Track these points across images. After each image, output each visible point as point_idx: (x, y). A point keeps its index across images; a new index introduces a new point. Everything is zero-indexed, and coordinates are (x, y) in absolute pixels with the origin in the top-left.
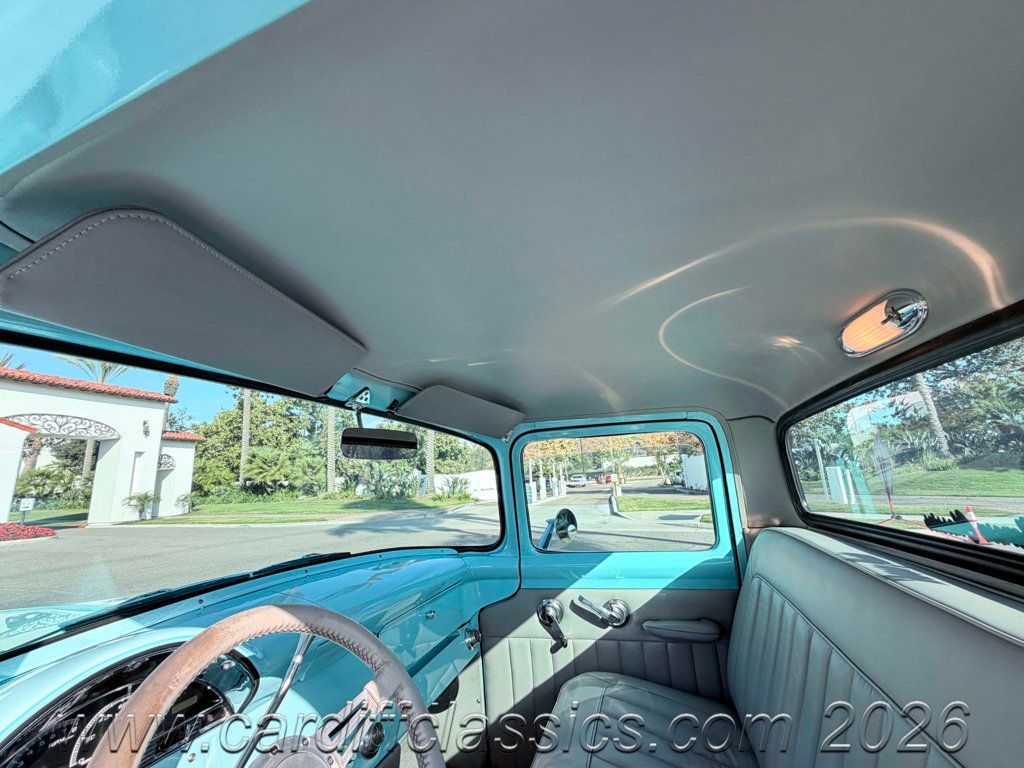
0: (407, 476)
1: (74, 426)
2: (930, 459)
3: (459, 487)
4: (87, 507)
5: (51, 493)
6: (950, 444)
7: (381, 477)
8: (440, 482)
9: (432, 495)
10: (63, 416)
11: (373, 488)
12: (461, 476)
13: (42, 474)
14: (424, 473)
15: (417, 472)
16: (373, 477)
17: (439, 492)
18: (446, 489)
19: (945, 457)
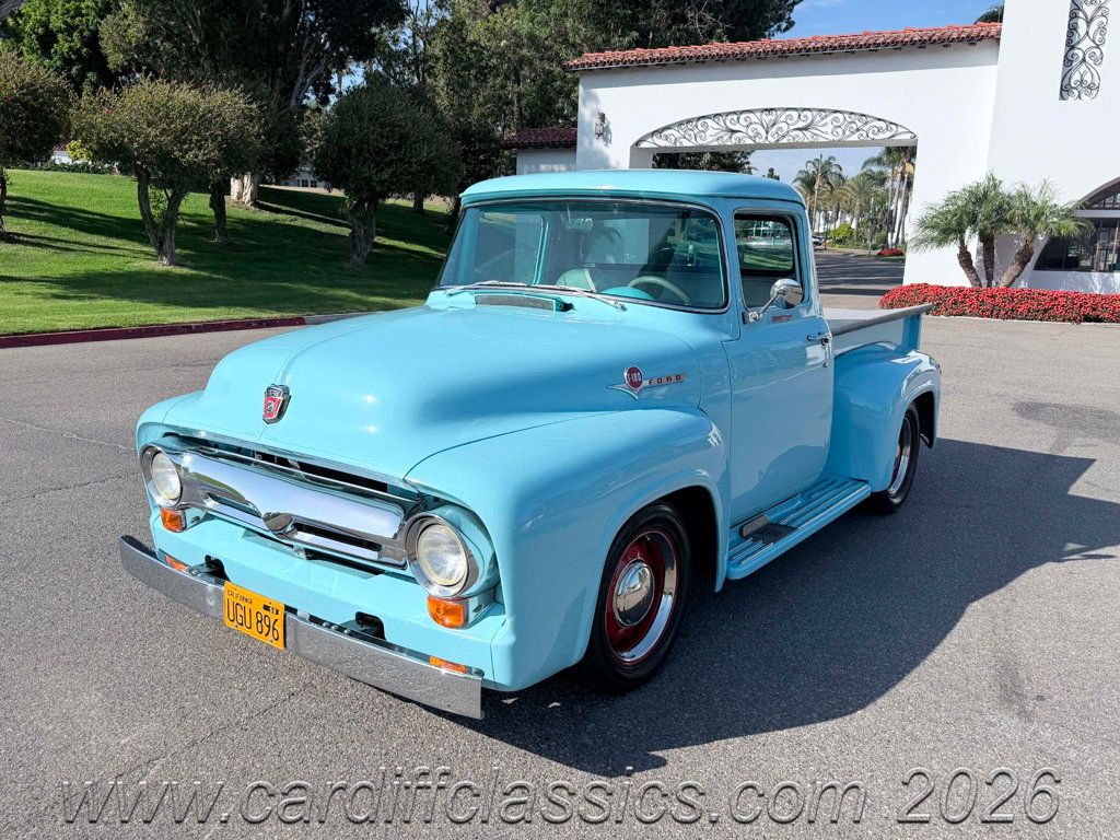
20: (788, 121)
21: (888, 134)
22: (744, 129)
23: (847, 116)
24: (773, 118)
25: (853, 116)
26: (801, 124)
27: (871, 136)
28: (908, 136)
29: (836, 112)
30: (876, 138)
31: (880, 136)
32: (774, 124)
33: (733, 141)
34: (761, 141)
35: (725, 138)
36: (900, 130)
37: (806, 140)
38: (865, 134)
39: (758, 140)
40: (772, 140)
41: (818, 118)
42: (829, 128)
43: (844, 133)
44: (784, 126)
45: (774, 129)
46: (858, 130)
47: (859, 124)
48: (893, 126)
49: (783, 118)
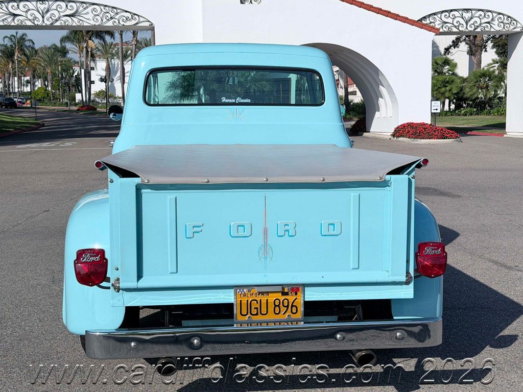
1: (478, 20)
4: (504, 114)
5: (495, 95)
10: (467, 10)
13: (484, 75)
20: (59, 9)
21: (133, 22)
22: (24, 14)
23: (102, 7)
24: (47, 6)
25: (107, 8)
26: (69, 12)
27: (122, 23)
28: (147, 24)
29: (94, 4)
30: (125, 24)
31: (128, 23)
32: (48, 11)
33: (17, 23)
34: (39, 23)
35: (10, 20)
36: (142, 19)
37: (74, 24)
38: (117, 22)
39: (36, 23)
40: (48, 23)
41: (81, 9)
42: (90, 16)
43: (102, 20)
44: (56, 13)
45: (48, 15)
46: (112, 18)
47: (112, 14)
48: (136, 16)
49: (54, 7)
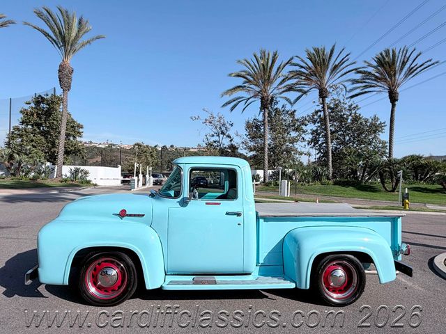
0: (41, 166)
2: (324, 180)
3: (80, 174)
6: (333, 175)
7: (20, 165)
8: (67, 171)
9: (60, 179)
11: (12, 172)
12: (82, 168)
14: (54, 164)
15: (48, 164)
16: (12, 164)
17: (63, 177)
18: (69, 175)
19: (330, 180)
